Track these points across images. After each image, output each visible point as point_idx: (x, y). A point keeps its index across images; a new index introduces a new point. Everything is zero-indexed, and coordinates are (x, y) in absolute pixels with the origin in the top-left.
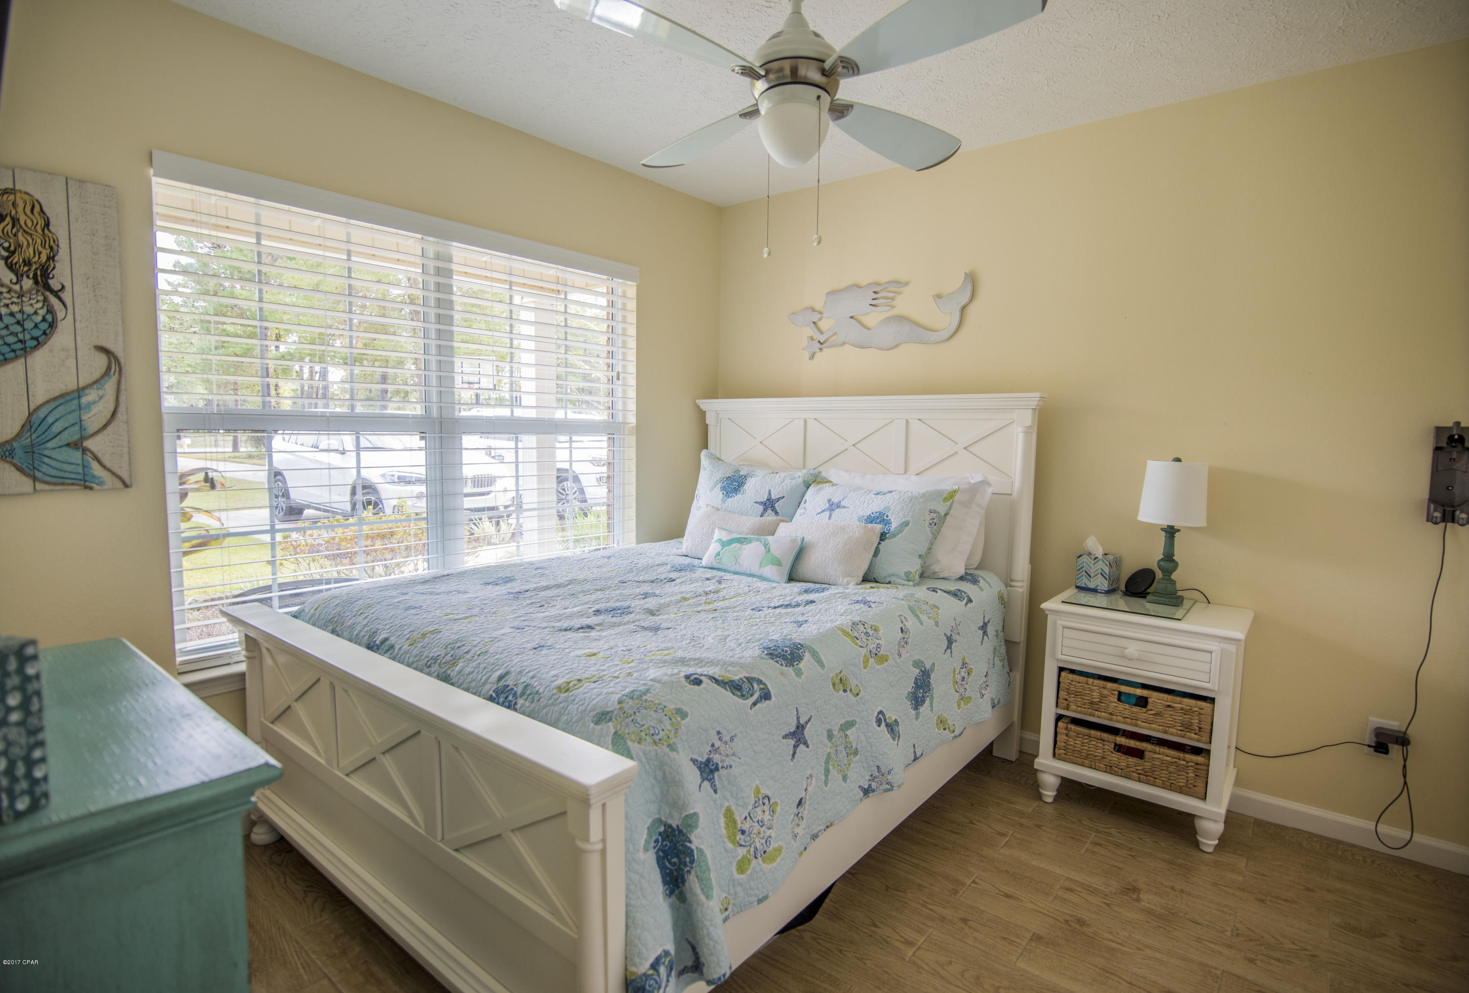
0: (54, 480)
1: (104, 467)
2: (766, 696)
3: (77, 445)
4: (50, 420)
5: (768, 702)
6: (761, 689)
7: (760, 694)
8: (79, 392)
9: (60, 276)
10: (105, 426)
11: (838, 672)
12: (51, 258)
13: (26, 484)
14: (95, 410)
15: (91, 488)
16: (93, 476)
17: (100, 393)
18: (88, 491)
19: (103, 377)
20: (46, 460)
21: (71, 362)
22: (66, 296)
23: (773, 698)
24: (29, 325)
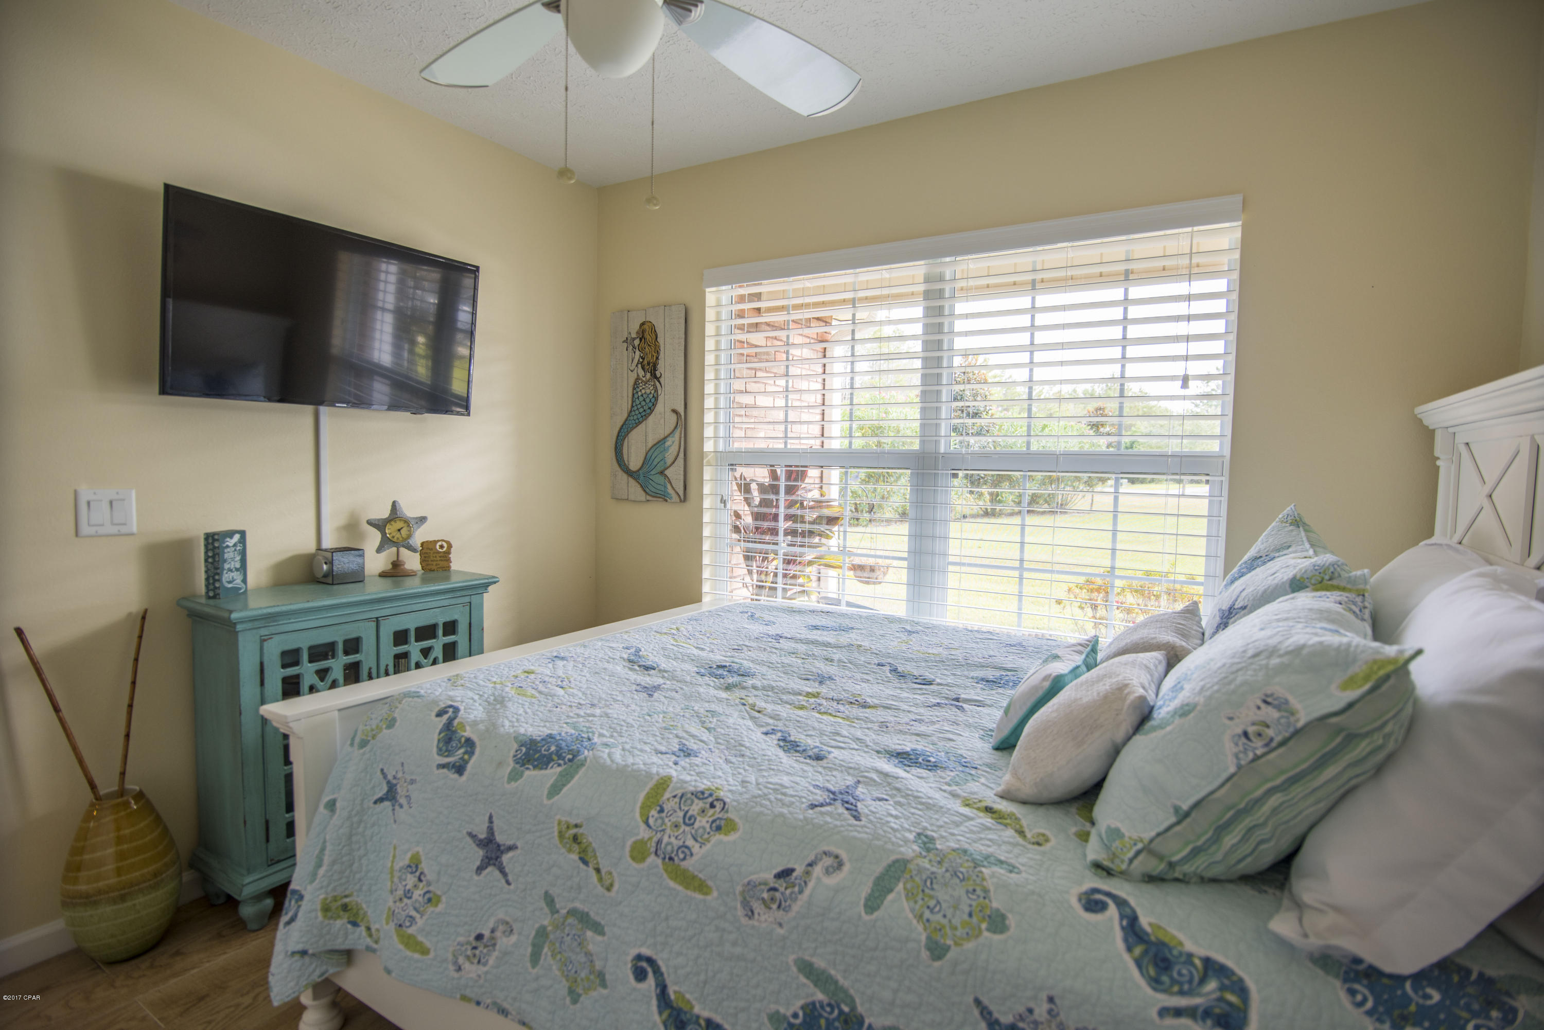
0: (653, 494)
1: (672, 487)
2: (459, 769)
3: (662, 473)
4: (653, 457)
5: (456, 776)
6: (462, 759)
7: (455, 763)
8: (665, 439)
9: (661, 368)
10: (673, 462)
11: (574, 821)
12: (657, 358)
13: (641, 496)
14: (671, 451)
15: (666, 501)
16: (668, 494)
17: (673, 439)
18: (665, 502)
19: (674, 430)
20: (650, 481)
21: (663, 420)
22: (662, 380)
23: (464, 778)
24: (648, 400)
